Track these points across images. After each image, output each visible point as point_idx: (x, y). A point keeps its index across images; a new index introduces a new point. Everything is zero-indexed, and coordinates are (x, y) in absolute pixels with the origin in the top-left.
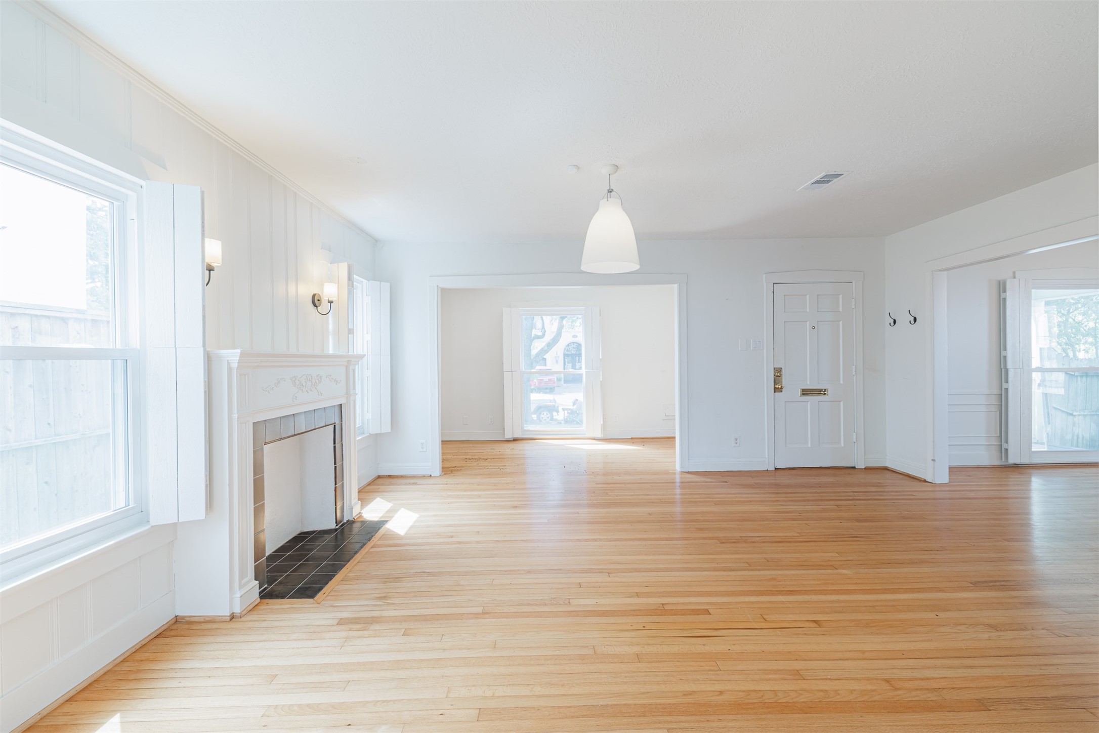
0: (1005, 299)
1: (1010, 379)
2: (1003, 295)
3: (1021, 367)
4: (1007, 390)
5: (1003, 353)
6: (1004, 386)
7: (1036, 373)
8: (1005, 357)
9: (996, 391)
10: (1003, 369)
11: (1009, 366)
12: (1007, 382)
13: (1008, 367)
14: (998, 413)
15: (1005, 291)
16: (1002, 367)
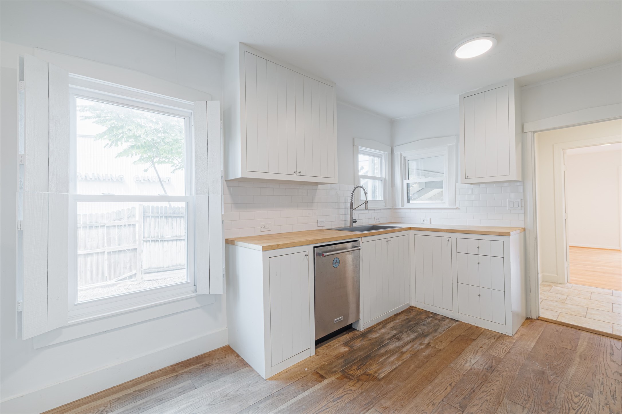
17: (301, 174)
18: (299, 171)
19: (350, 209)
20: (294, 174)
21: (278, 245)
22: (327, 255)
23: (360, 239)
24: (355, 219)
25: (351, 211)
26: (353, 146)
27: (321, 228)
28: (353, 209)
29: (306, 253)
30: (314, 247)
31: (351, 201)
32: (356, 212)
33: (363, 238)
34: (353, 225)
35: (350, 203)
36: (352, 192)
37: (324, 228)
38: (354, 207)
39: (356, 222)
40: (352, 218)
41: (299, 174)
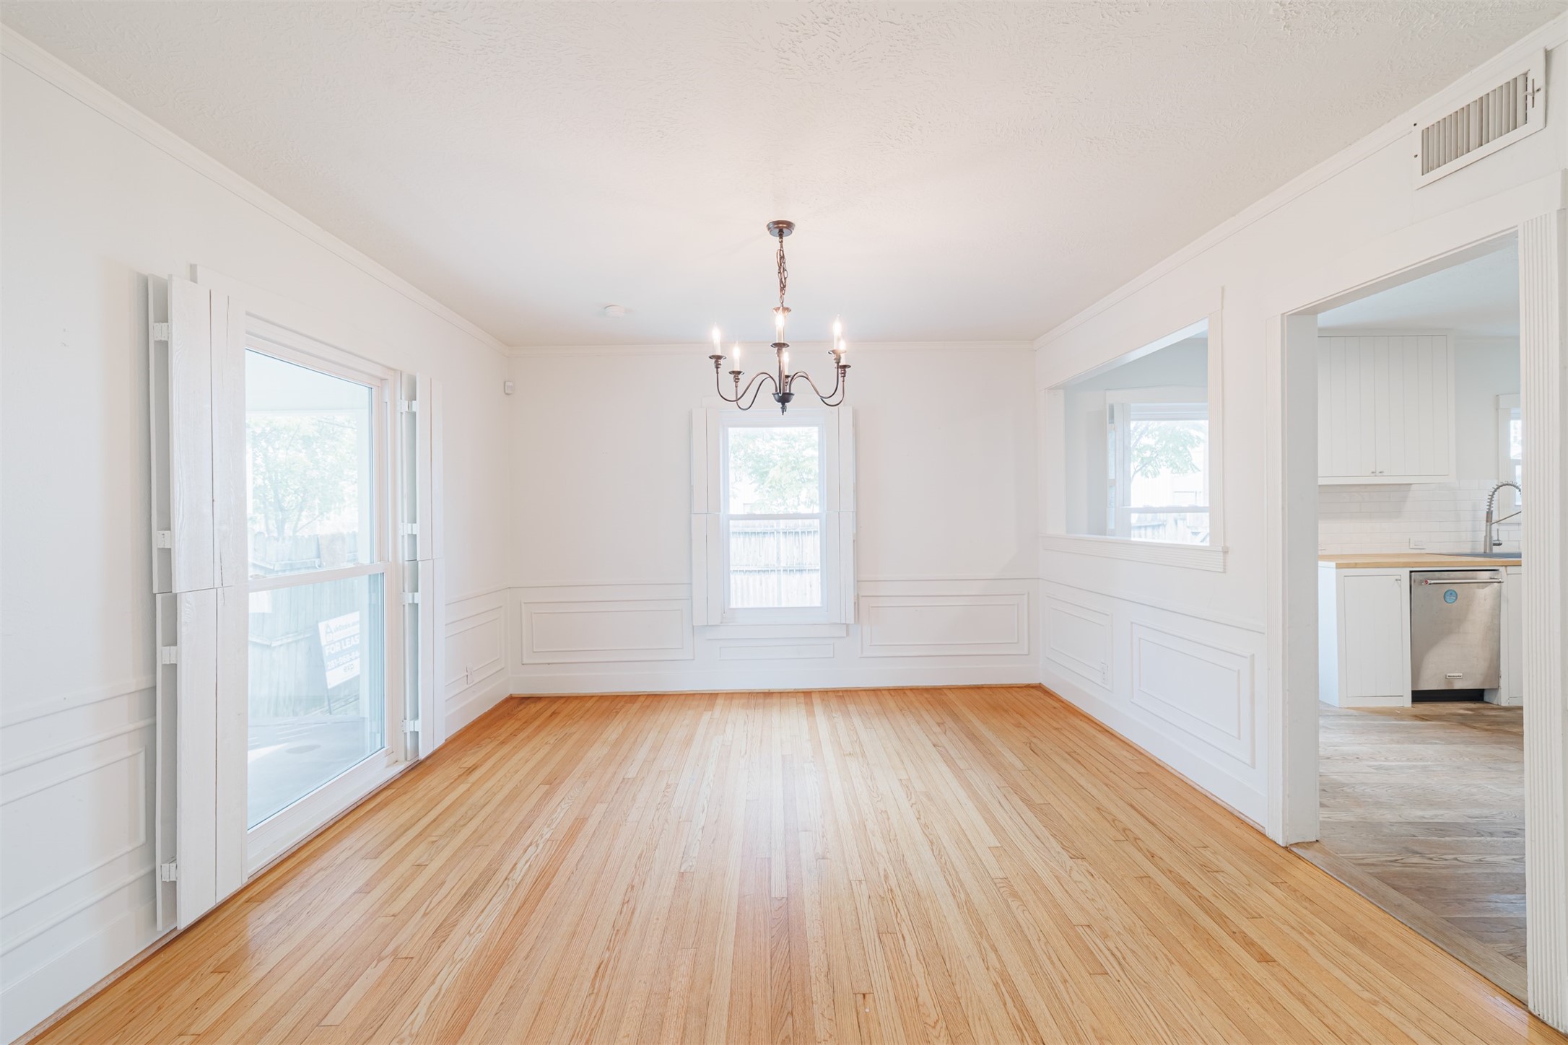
0: (164, 346)
1: (184, 631)
2: (157, 332)
3: (218, 583)
4: (172, 669)
5: (159, 540)
6: (165, 655)
7: (254, 593)
8: (167, 553)
9: (133, 681)
10: (159, 597)
11: (180, 585)
12: (173, 641)
13: (176, 590)
14: (142, 757)
15: (164, 318)
16: (155, 590)
17: (1384, 474)
18: (1381, 470)
19: (1485, 522)
20: (1372, 475)
21: (1356, 564)
22: (1434, 584)
23: (1502, 569)
24: (1498, 540)
25: (1487, 525)
26: (1497, 409)
27: (1418, 551)
28: (1493, 522)
29: (1398, 577)
30: (1411, 572)
31: (1489, 509)
32: (1502, 528)
33: (1508, 568)
34: (1491, 549)
35: (1485, 513)
36: (1491, 494)
37: (1423, 551)
38: (1495, 518)
39: (1500, 544)
40: (1491, 537)
41: (1380, 474)
